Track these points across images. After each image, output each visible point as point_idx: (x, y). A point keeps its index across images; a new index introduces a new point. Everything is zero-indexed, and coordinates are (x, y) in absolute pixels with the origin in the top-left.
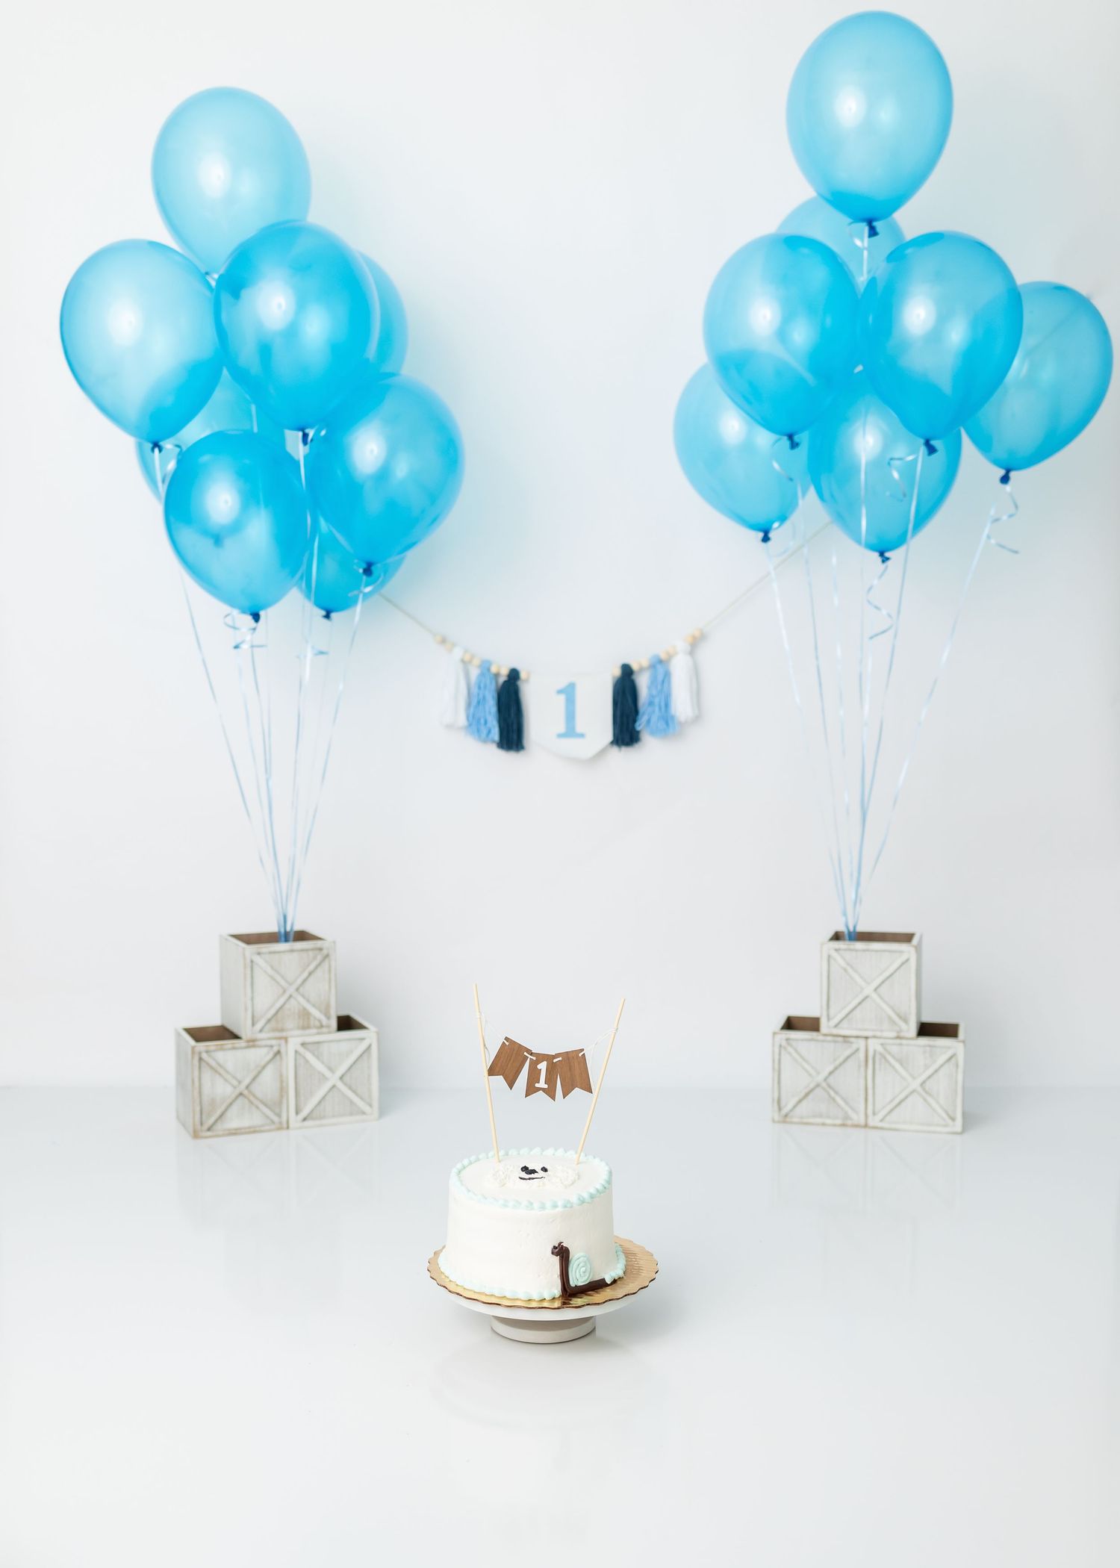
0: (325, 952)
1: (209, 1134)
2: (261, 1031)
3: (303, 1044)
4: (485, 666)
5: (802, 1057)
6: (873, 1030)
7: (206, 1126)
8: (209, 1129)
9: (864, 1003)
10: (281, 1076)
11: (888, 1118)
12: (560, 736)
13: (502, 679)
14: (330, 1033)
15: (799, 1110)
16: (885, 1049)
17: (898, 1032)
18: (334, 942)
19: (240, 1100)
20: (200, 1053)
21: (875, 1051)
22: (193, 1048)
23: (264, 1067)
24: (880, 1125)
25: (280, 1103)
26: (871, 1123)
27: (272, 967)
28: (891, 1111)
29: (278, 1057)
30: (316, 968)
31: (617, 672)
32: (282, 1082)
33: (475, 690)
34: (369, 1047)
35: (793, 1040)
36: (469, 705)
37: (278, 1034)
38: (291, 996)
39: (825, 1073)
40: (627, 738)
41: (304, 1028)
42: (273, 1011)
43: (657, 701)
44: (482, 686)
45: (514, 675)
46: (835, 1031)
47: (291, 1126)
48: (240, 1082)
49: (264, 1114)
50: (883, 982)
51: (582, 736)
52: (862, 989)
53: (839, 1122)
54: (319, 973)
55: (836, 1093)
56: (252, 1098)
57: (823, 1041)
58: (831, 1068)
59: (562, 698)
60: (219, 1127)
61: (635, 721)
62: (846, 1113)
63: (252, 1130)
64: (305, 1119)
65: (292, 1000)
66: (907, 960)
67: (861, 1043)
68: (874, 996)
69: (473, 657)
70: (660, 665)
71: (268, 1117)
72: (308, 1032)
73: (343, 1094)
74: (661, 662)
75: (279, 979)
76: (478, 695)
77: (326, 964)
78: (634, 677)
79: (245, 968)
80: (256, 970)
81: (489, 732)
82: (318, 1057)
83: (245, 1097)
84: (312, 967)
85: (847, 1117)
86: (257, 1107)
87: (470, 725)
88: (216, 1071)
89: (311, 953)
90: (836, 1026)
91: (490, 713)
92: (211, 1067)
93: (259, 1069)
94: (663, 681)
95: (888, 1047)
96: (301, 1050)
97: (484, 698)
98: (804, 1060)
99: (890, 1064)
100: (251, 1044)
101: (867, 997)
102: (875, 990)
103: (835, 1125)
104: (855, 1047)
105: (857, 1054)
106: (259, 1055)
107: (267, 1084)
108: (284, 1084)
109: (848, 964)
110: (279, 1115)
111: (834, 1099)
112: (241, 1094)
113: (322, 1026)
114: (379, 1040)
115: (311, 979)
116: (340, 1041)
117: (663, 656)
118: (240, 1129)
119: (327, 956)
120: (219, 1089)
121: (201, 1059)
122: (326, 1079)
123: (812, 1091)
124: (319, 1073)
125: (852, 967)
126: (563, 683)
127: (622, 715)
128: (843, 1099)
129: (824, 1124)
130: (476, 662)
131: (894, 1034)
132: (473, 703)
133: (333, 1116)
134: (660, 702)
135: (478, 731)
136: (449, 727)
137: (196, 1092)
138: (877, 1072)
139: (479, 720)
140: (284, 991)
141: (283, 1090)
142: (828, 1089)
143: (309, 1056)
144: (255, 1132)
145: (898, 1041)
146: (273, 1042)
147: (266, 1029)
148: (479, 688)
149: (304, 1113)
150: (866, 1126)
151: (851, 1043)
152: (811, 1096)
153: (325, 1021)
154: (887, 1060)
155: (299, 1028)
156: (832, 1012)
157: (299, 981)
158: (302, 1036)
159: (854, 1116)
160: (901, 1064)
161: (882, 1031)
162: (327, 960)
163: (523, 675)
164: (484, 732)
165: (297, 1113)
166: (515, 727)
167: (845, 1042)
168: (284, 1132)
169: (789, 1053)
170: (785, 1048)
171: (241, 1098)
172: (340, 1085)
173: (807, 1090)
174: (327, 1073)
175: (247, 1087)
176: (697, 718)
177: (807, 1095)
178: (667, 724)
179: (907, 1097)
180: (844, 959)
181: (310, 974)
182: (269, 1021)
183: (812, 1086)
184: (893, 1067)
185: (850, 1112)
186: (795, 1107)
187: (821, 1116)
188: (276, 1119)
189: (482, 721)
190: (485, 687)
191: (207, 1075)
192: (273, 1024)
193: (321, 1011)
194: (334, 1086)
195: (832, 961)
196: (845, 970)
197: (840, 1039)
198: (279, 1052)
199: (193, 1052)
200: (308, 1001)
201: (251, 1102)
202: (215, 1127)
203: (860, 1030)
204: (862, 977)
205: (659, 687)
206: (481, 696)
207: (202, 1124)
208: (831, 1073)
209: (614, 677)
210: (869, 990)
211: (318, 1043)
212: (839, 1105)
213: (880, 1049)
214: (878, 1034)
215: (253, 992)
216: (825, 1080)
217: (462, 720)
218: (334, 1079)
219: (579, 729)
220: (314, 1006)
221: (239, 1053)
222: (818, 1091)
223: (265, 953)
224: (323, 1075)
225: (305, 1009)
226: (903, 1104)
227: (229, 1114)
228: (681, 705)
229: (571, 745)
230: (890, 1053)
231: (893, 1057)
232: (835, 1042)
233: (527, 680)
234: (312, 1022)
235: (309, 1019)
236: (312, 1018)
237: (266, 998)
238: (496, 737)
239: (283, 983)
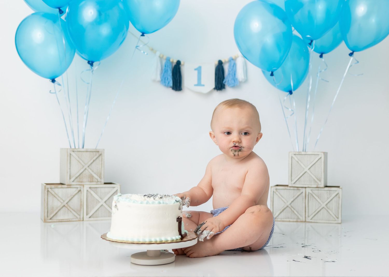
0: (100, 153)
1: (50, 221)
2: (73, 181)
3: (90, 188)
4: (168, 59)
5: (281, 195)
6: (308, 185)
7: (49, 218)
8: (50, 219)
9: (304, 175)
10: (81, 200)
11: (313, 219)
12: (195, 85)
13: (175, 63)
14: (101, 184)
15: (280, 216)
16: (313, 192)
17: (317, 185)
18: (104, 149)
19: (64, 208)
20: (48, 188)
21: (309, 193)
22: (45, 186)
23: (74, 196)
24: (311, 221)
25: (80, 210)
26: (307, 220)
27: (78, 157)
28: (315, 215)
29: (80, 192)
30: (97, 159)
31: (217, 63)
32: (81, 202)
33: (164, 67)
34: (117, 190)
35: (278, 189)
36: (161, 73)
37: (80, 183)
38: (86, 169)
39: (290, 202)
40: (220, 86)
41: (90, 182)
42: (78, 174)
43: (231, 73)
44: (167, 66)
45: (179, 63)
46: (294, 185)
47: (84, 220)
48: (64, 201)
49: (73, 214)
50: (312, 166)
51: (203, 85)
52: (304, 169)
53: (295, 220)
54: (97, 161)
55: (294, 209)
56: (69, 208)
57: (290, 189)
58: (292, 200)
59: (196, 72)
60: (55, 219)
61: (223, 80)
62: (298, 217)
63: (68, 220)
64: (90, 217)
65: (86, 171)
66: (321, 158)
67: (304, 189)
68: (308, 171)
69: (163, 56)
70: (232, 61)
71: (75, 216)
72: (92, 183)
73: (106, 208)
74: (233, 59)
75: (81, 162)
76: (165, 69)
77: (100, 158)
78: (223, 65)
79: (67, 156)
80: (72, 158)
81: (169, 83)
82: (96, 194)
83: (66, 207)
84: (95, 158)
85: (298, 218)
86: (71, 211)
87: (162, 80)
88: (55, 196)
89: (94, 153)
90: (294, 183)
91: (169, 75)
92: (53, 195)
93: (72, 196)
94: (233, 66)
95: (313, 191)
96: (89, 190)
97: (167, 70)
98: (282, 196)
99: (314, 198)
100: (69, 186)
101: (306, 172)
102: (309, 169)
103: (293, 221)
104: (301, 191)
105: (302, 194)
106: (72, 191)
107: (75, 203)
108: (82, 203)
109: (299, 160)
110: (80, 215)
111: (293, 212)
112: (64, 206)
113: (98, 182)
114: (120, 188)
115: (94, 163)
116: (105, 187)
117: (234, 57)
118: (63, 220)
119: (101, 155)
120: (55, 203)
121: (48, 191)
122: (99, 202)
123: (285, 209)
124: (97, 199)
125: (300, 161)
126: (196, 67)
127: (218, 78)
128: (296, 211)
129: (290, 221)
130: (165, 57)
131: (315, 186)
132: (163, 72)
133: (102, 217)
134: (232, 74)
135: (165, 82)
136: (154, 81)
137: (46, 205)
138: (310, 201)
139: (165, 78)
140: (83, 167)
141: (81, 205)
142: (291, 208)
143: (92, 192)
144: (69, 221)
145: (317, 189)
146: (78, 186)
147: (75, 181)
148: (166, 66)
149: (90, 215)
150: (305, 221)
151: (300, 190)
152: (285, 211)
153: (99, 180)
154: (313, 196)
155: (89, 182)
156: (293, 178)
157: (90, 163)
158: (90, 185)
159: (301, 218)
160: (319, 198)
161: (311, 185)
162: (101, 156)
163: (182, 63)
164: (167, 82)
165: (87, 215)
166: (179, 81)
167: (298, 190)
168: (82, 222)
169: (277, 194)
170: (275, 193)
171: (64, 207)
172: (104, 204)
173: (283, 208)
174: (100, 200)
175: (67, 203)
176: (246, 81)
177: (283, 210)
178: (235, 81)
179: (321, 210)
180: (298, 158)
181: (94, 161)
182: (77, 178)
183: (285, 206)
184: (315, 199)
185: (299, 216)
186: (279, 215)
187: (288, 218)
188: (78, 217)
189: (166, 79)
190: (168, 66)
191: (50, 198)
192: (78, 179)
193: (98, 176)
194: (102, 205)
195: (293, 158)
196: (298, 162)
197: (296, 188)
198: (80, 191)
199: (45, 188)
200: (93, 171)
201: (68, 209)
202: (53, 218)
203: (303, 185)
204: (304, 165)
205: (232, 68)
206: (166, 70)
207: (47, 217)
208: (292, 202)
209: (215, 65)
210: (306, 169)
211: (96, 188)
212: (295, 214)
213: (310, 192)
214: (310, 186)
215: (70, 166)
216: (290, 204)
217: (159, 78)
218: (102, 202)
219: (202, 83)
220: (95, 173)
221: (64, 190)
222: (288, 208)
223: (76, 151)
224: (98, 201)
225: (91, 174)
226: (319, 213)
227: (59, 213)
228: (240, 75)
229: (199, 89)
230: (314, 194)
231: (316, 195)
232: (294, 190)
233: (183, 65)
234: (94, 180)
235: (93, 178)
236: (94, 178)
237: (76, 169)
238: (171, 84)
239: (83, 163)
